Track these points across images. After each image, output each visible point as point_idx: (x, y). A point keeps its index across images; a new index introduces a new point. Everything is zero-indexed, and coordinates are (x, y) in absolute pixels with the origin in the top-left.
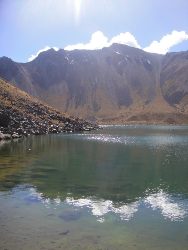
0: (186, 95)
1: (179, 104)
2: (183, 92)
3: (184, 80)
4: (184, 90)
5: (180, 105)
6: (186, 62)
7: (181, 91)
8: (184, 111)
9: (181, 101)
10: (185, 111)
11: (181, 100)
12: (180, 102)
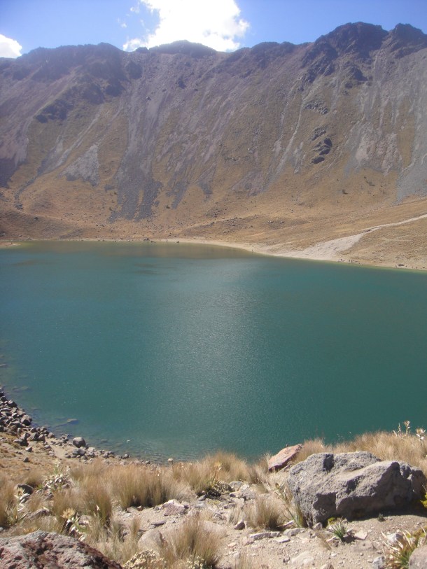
0: (21, 167)
1: (8, 188)
2: (13, 159)
3: (14, 131)
4: (15, 155)
5: (10, 190)
6: (15, 86)
7: (8, 157)
8: (20, 207)
9: (12, 182)
10: (24, 207)
11: (11, 178)
12: (9, 183)
